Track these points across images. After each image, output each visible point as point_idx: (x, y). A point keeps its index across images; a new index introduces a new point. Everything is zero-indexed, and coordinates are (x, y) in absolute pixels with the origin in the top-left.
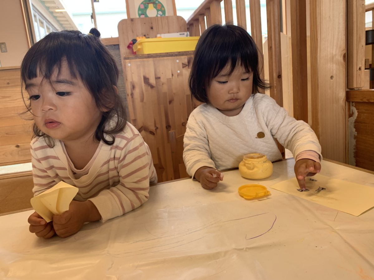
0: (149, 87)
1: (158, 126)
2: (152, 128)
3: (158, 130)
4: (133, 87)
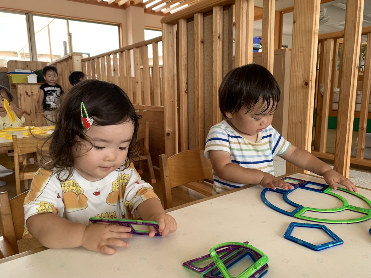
0: (28, 96)
1: (32, 111)
2: (29, 112)
3: (32, 114)
4: (21, 95)
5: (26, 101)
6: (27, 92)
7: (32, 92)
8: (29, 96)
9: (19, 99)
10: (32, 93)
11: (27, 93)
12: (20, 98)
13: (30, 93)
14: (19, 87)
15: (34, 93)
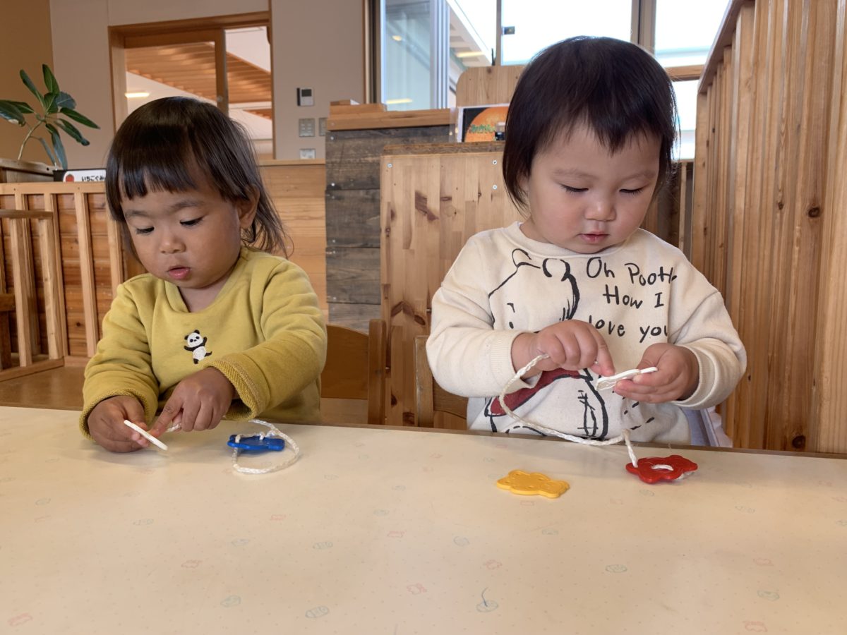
0: (425, 218)
2: (422, 309)
5: (413, 246)
6: (424, 192)
7: (448, 194)
8: (431, 218)
9: (383, 235)
10: (445, 199)
11: (420, 200)
12: (388, 230)
13: (434, 204)
14: (390, 166)
15: (456, 203)
